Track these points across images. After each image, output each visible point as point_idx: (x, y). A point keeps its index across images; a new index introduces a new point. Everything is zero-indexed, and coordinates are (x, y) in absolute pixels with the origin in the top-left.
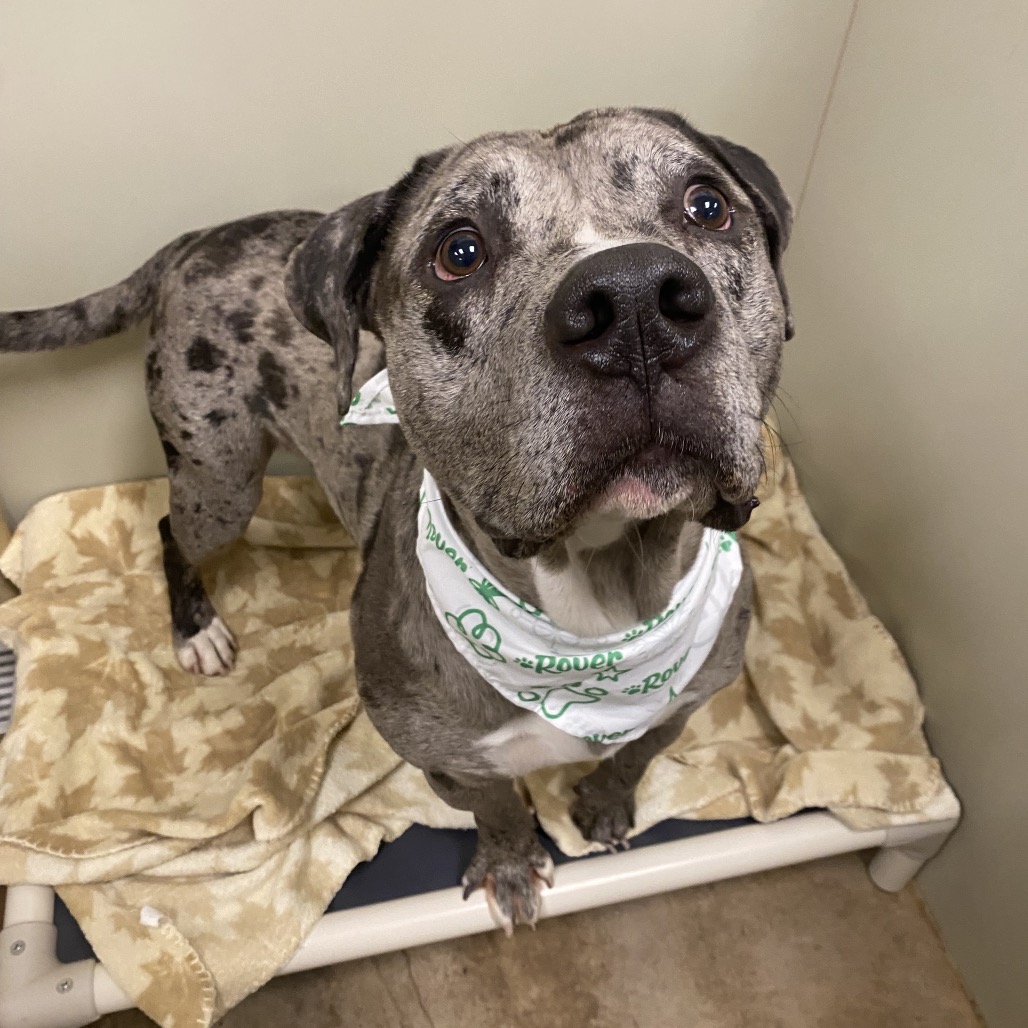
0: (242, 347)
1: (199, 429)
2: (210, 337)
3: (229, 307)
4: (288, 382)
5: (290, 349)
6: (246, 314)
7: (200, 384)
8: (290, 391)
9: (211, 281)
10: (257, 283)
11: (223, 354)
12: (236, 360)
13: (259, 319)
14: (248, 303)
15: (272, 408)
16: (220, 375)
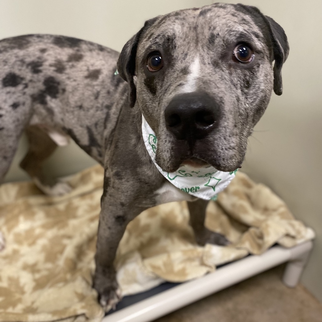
0: (35, 75)
1: (7, 112)
2: (17, 72)
3: (28, 60)
4: (60, 87)
5: (64, 74)
6: (38, 62)
7: (8, 93)
8: (61, 91)
9: (16, 51)
10: (43, 51)
11: (22, 79)
12: (31, 81)
13: (47, 63)
14: (39, 58)
15: (48, 98)
16: (20, 87)
